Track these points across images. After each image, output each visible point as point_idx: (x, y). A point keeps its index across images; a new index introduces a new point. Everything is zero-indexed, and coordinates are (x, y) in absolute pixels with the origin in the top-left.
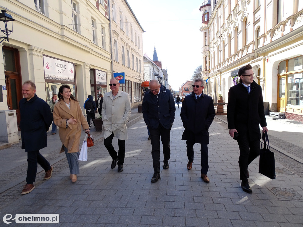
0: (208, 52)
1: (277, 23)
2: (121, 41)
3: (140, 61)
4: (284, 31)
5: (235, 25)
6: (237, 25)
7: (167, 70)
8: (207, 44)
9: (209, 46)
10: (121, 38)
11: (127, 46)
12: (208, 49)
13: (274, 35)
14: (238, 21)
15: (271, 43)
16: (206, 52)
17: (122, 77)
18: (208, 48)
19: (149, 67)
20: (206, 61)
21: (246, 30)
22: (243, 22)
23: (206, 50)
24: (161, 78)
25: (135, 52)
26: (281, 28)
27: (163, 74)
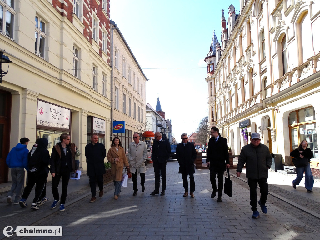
0: (214, 102)
1: (284, 74)
2: (123, 89)
3: (142, 109)
4: (291, 81)
5: (241, 75)
6: (243, 75)
7: (171, 120)
8: (213, 94)
9: (215, 96)
10: (123, 86)
11: (129, 94)
12: (214, 100)
13: (282, 85)
14: (244, 71)
15: (279, 93)
16: (212, 102)
17: (122, 126)
18: (214, 98)
19: (151, 117)
20: (213, 112)
21: (252, 80)
22: (249, 72)
23: (212, 100)
24: (164, 129)
25: (137, 100)
26: (288, 79)
27: (167, 125)
